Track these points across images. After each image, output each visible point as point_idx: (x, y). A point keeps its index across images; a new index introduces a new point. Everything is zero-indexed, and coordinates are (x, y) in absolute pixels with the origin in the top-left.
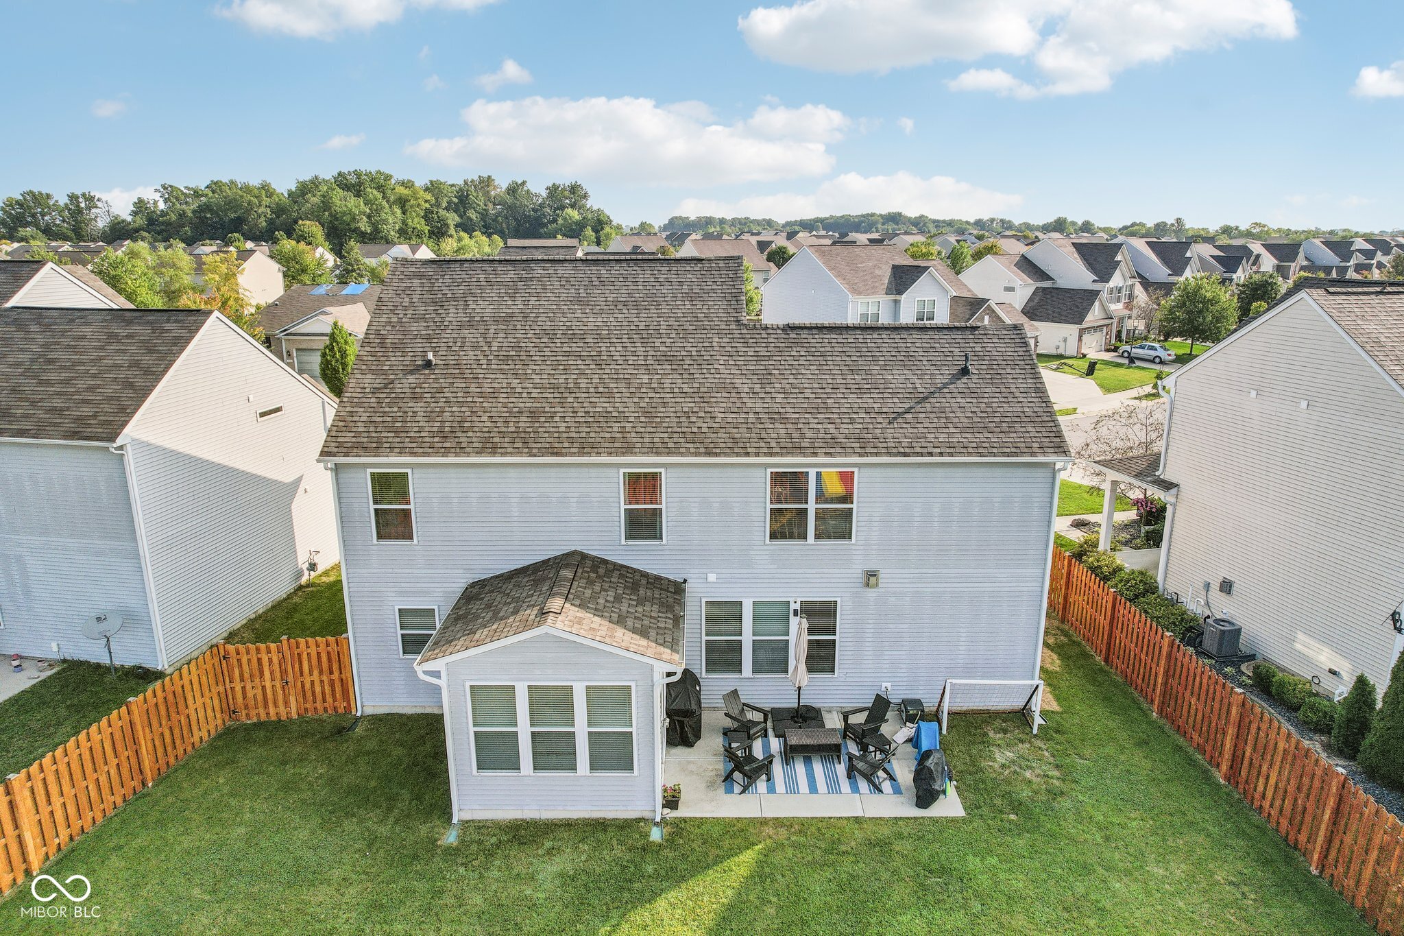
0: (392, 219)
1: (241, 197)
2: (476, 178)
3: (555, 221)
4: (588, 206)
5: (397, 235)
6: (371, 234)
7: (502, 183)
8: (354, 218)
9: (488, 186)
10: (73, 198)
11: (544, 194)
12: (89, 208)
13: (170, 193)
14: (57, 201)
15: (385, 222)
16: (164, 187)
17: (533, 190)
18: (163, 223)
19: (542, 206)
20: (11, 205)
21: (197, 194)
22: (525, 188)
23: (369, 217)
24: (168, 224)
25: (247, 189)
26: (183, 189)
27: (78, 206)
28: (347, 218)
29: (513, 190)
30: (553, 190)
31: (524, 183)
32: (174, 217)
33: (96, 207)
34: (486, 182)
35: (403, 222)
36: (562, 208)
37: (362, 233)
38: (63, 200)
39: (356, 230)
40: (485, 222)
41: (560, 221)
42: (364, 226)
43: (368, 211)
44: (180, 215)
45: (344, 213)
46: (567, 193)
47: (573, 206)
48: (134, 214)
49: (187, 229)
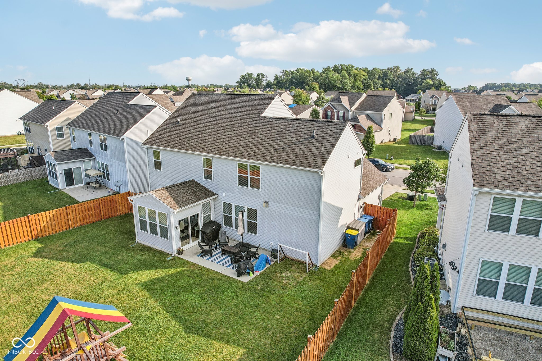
0: (349, 82)
1: (304, 74)
2: (392, 67)
3: (422, 84)
4: (437, 78)
5: (350, 88)
6: (341, 88)
7: (403, 69)
8: (336, 82)
9: (396, 70)
10: (258, 75)
11: (419, 73)
12: (262, 78)
13: (285, 72)
14: (254, 76)
15: (347, 83)
16: (283, 71)
17: (415, 71)
18: (281, 83)
19: (417, 78)
20: (242, 77)
21: (292, 73)
22: (412, 71)
23: (341, 81)
24: (282, 83)
25: (307, 71)
26: (289, 71)
27: (259, 77)
28: (333, 82)
29: (406, 72)
30: (423, 72)
31: (412, 69)
32: (284, 81)
33: (264, 78)
34: (397, 68)
35: (354, 84)
36: (425, 79)
37: (338, 87)
38: (255, 76)
39: (336, 86)
40: (392, 84)
41: (423, 84)
42: (339, 85)
43: (341, 79)
44: (287, 80)
45: (332, 80)
46: (428, 73)
47: (431, 78)
48: (275, 80)
49: (287, 85)
